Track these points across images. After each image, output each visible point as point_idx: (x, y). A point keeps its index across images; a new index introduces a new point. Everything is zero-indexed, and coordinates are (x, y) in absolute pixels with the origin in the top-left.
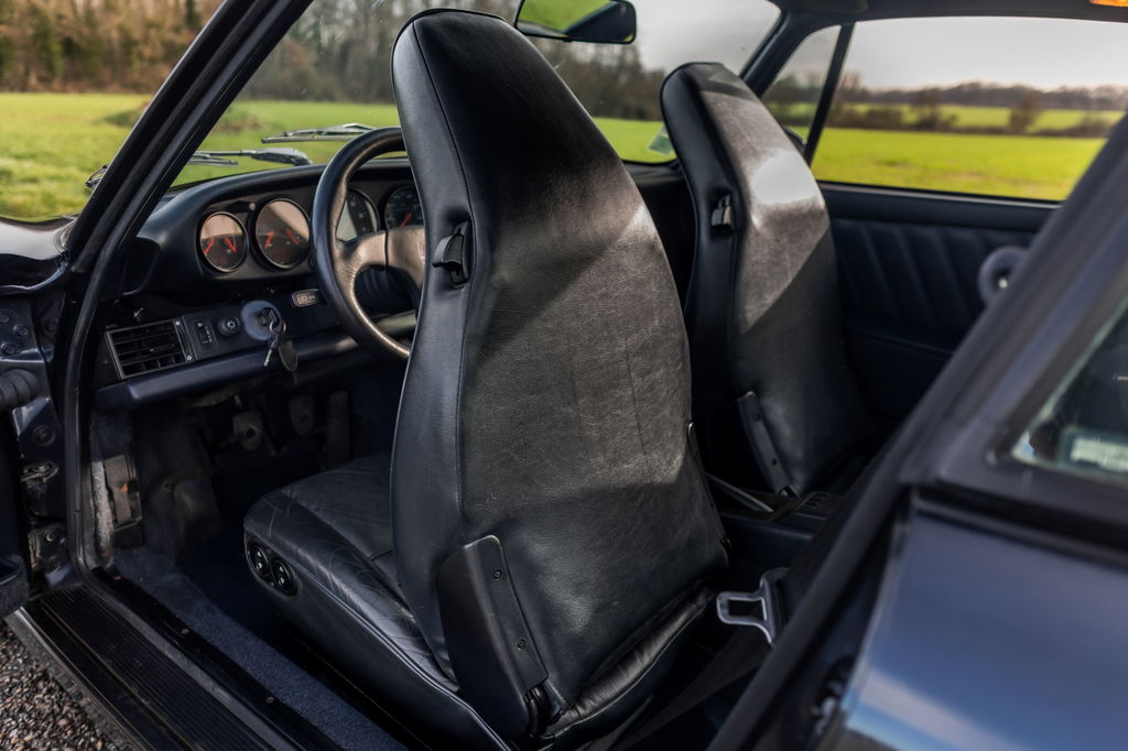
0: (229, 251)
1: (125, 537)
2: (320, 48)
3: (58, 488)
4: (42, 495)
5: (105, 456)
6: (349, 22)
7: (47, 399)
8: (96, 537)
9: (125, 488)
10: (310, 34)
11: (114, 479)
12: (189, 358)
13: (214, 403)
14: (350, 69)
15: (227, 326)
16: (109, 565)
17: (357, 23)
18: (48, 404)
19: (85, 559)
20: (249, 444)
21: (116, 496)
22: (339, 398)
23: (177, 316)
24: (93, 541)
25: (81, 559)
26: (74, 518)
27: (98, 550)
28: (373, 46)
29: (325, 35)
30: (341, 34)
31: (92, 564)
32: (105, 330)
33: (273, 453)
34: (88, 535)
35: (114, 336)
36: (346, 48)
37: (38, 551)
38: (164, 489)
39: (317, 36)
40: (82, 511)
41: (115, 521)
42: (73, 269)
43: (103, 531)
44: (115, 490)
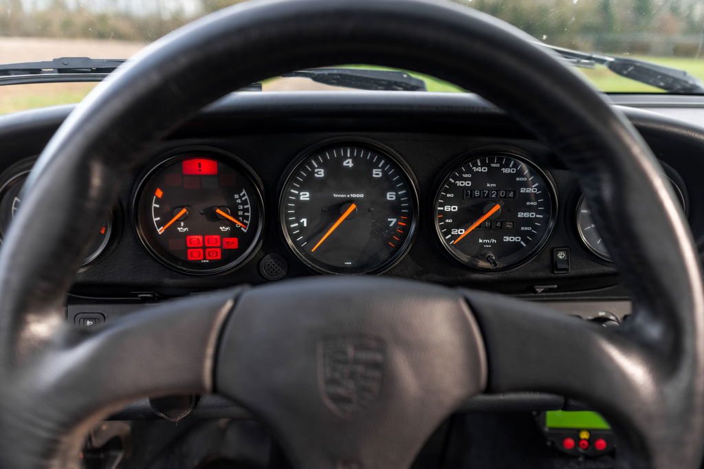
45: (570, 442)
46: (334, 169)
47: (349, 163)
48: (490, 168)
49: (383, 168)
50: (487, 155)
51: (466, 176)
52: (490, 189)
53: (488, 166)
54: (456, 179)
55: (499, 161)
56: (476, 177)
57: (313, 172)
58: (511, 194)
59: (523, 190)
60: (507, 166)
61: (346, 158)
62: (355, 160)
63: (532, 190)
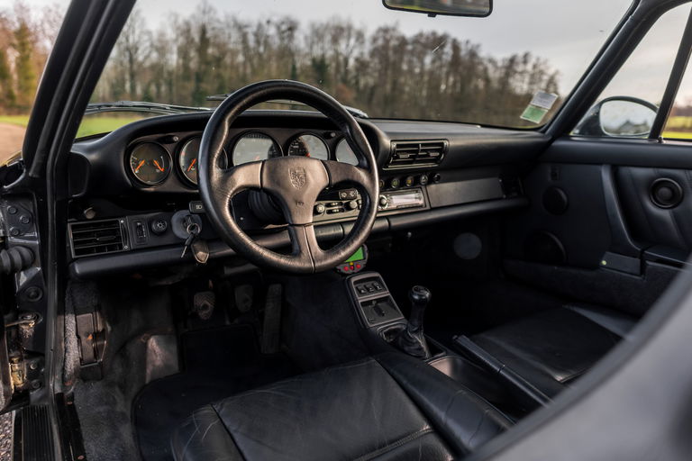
0: (158, 171)
1: (86, 373)
2: (358, 90)
3: (41, 331)
4: (30, 336)
5: (76, 312)
6: (376, 74)
7: (39, 269)
8: (63, 370)
9: (90, 338)
10: (353, 82)
11: (83, 329)
12: (126, 247)
13: (170, 283)
14: (375, 101)
15: (158, 226)
16: (69, 392)
17: (380, 75)
18: (39, 273)
19: (55, 386)
20: (203, 314)
21: (83, 342)
22: (276, 288)
23: (122, 216)
24: (61, 373)
25: (51, 385)
26: (50, 354)
27: (63, 380)
28: (388, 87)
29: (362, 82)
30: (371, 81)
31: (58, 390)
32: (67, 222)
33: (228, 323)
34: (59, 368)
35: (74, 228)
36: (373, 89)
37: (25, 375)
38: (142, 340)
39: (357, 83)
40: (55, 351)
41: (81, 360)
42: (30, 174)
43: (69, 367)
44: (83, 338)
45: (347, 268)
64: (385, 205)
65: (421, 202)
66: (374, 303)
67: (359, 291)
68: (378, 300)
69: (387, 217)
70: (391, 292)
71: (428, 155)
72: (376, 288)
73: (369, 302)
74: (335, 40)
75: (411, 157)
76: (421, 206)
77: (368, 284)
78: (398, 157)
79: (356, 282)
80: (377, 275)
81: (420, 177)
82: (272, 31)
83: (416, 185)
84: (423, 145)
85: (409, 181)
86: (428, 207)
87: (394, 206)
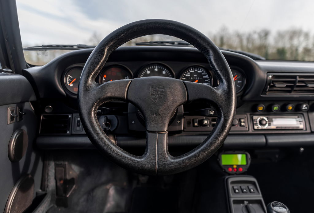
9: (62, 182)
11: (59, 177)
12: (68, 132)
23: (71, 113)
41: (57, 194)
44: (58, 181)
45: (231, 169)
46: (152, 71)
47: (156, 70)
48: (195, 71)
49: (166, 71)
50: (194, 67)
51: (188, 73)
52: (195, 77)
53: (194, 70)
54: (186, 74)
55: (197, 69)
56: (191, 74)
57: (146, 72)
58: (201, 78)
59: (204, 77)
60: (199, 70)
61: (155, 68)
62: (158, 69)
63: (207, 77)
64: (264, 125)
65: (302, 126)
66: (246, 203)
67: (235, 190)
68: (251, 202)
69: (265, 135)
70: (263, 197)
71: (306, 86)
72: (250, 191)
73: (242, 202)
74: (291, 38)
75: (287, 87)
76: (302, 129)
77: (244, 186)
78: (274, 86)
79: (233, 183)
80: (253, 179)
81: (301, 105)
82: (256, 36)
83: (297, 111)
84: (300, 77)
85: (290, 107)
86: (309, 131)
87: (272, 127)
